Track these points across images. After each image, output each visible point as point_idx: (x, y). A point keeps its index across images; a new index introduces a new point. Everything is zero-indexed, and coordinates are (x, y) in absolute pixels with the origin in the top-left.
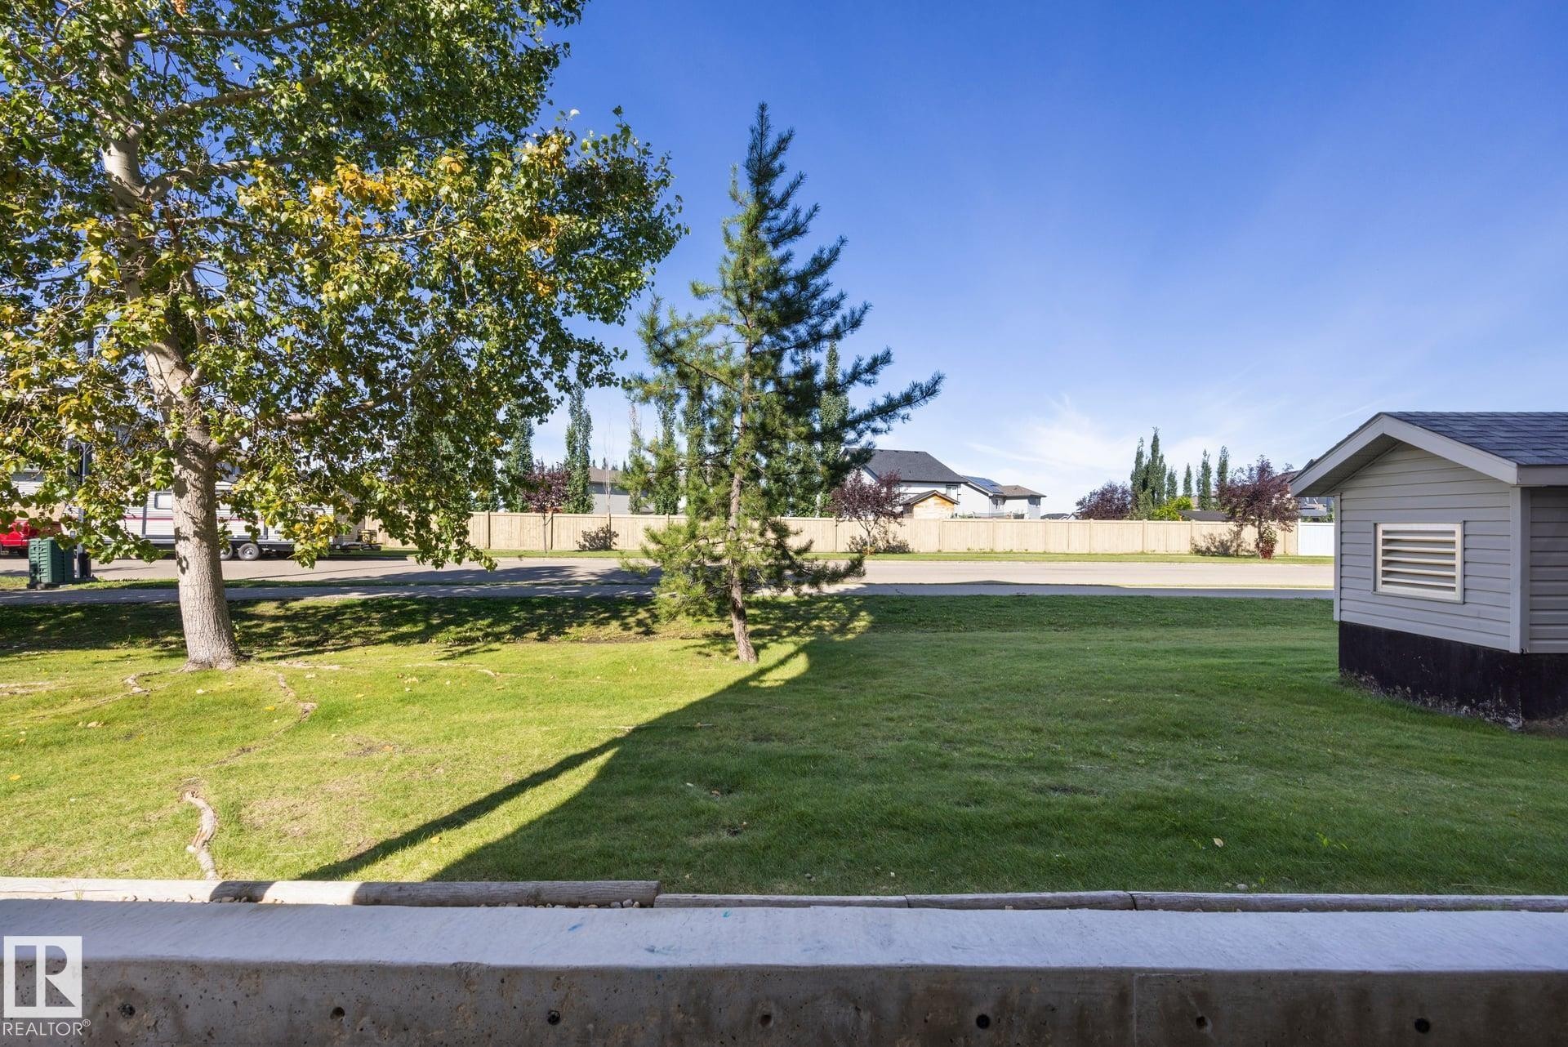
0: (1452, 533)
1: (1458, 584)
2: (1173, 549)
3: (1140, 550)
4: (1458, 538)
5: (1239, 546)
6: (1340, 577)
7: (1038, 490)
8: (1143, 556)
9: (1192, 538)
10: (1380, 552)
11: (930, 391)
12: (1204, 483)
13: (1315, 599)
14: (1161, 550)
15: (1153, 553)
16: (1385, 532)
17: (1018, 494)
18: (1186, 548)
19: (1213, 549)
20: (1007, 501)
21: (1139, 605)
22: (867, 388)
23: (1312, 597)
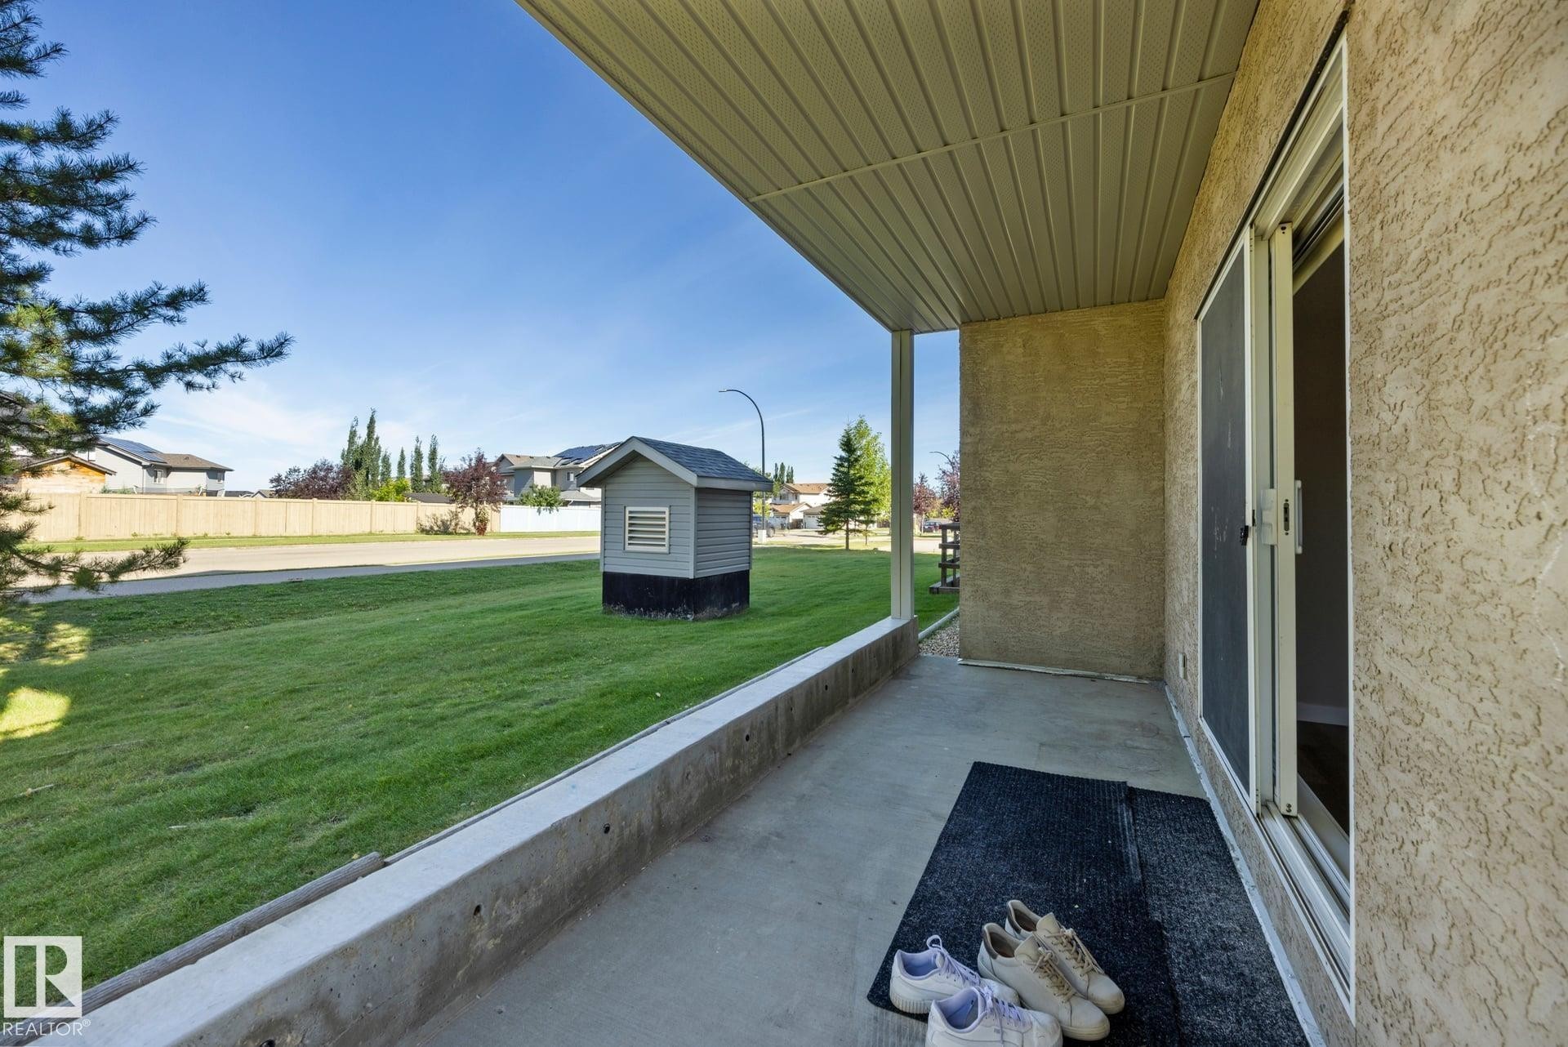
0: (664, 513)
1: (666, 543)
2: (400, 529)
3: (368, 531)
4: (667, 516)
5: (456, 525)
6: (604, 542)
7: (221, 463)
8: (370, 537)
9: (418, 518)
10: (627, 525)
11: (273, 351)
12: (416, 467)
13: (545, 564)
14: (389, 530)
15: (381, 533)
16: (630, 512)
17: (190, 465)
18: (412, 528)
19: (436, 528)
20: (173, 474)
21: (423, 580)
22: (167, 326)
23: (542, 562)
